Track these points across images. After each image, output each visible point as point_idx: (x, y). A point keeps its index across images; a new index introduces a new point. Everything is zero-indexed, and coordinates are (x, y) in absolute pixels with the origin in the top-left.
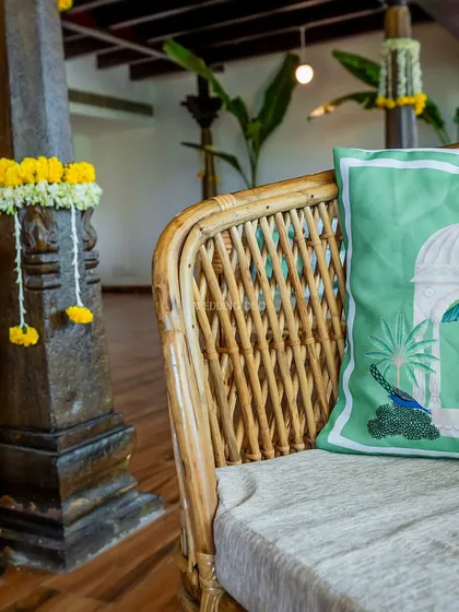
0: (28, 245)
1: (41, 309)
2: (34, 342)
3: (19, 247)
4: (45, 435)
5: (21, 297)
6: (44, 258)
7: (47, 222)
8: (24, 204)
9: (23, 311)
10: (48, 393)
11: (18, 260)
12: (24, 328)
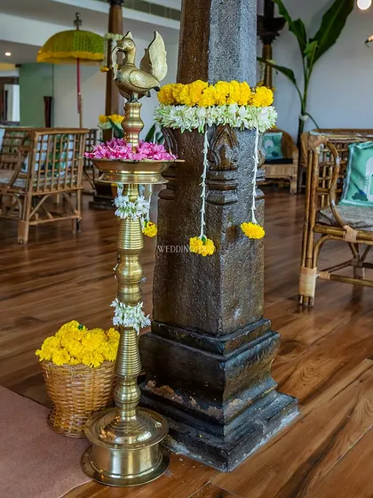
0: (214, 162)
1: (220, 222)
2: (212, 253)
3: (206, 163)
4: (212, 339)
5: (203, 210)
6: (228, 175)
7: (232, 142)
8: (214, 124)
9: (203, 223)
10: (218, 300)
11: (204, 176)
12: (203, 238)
